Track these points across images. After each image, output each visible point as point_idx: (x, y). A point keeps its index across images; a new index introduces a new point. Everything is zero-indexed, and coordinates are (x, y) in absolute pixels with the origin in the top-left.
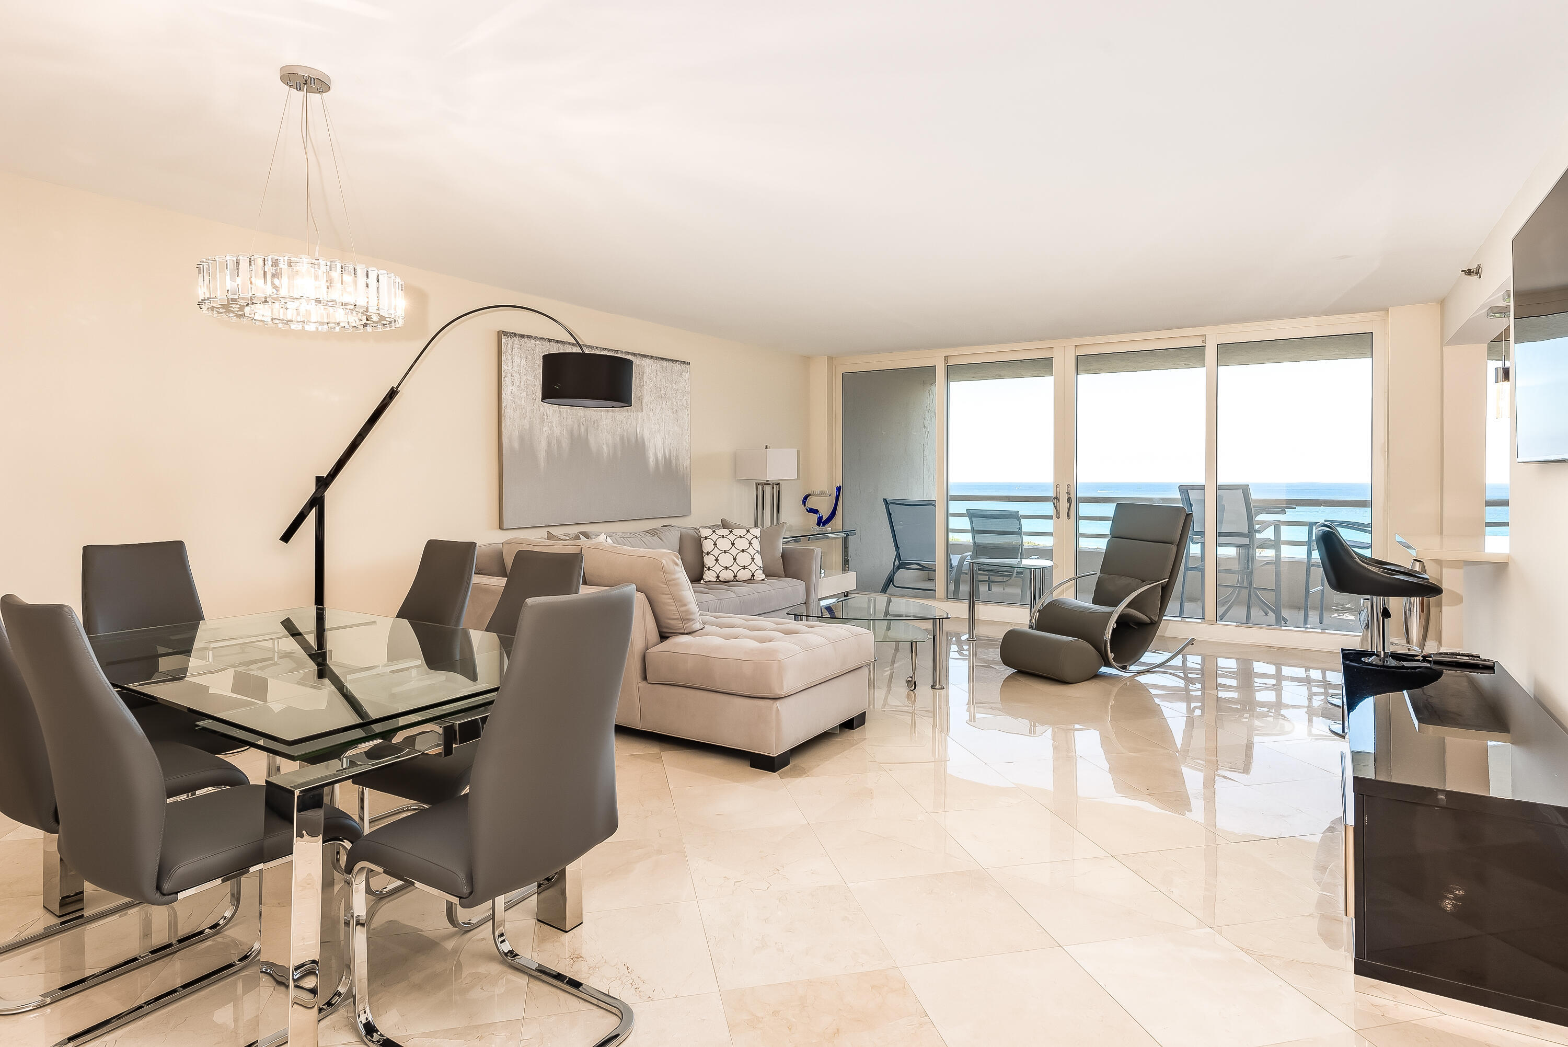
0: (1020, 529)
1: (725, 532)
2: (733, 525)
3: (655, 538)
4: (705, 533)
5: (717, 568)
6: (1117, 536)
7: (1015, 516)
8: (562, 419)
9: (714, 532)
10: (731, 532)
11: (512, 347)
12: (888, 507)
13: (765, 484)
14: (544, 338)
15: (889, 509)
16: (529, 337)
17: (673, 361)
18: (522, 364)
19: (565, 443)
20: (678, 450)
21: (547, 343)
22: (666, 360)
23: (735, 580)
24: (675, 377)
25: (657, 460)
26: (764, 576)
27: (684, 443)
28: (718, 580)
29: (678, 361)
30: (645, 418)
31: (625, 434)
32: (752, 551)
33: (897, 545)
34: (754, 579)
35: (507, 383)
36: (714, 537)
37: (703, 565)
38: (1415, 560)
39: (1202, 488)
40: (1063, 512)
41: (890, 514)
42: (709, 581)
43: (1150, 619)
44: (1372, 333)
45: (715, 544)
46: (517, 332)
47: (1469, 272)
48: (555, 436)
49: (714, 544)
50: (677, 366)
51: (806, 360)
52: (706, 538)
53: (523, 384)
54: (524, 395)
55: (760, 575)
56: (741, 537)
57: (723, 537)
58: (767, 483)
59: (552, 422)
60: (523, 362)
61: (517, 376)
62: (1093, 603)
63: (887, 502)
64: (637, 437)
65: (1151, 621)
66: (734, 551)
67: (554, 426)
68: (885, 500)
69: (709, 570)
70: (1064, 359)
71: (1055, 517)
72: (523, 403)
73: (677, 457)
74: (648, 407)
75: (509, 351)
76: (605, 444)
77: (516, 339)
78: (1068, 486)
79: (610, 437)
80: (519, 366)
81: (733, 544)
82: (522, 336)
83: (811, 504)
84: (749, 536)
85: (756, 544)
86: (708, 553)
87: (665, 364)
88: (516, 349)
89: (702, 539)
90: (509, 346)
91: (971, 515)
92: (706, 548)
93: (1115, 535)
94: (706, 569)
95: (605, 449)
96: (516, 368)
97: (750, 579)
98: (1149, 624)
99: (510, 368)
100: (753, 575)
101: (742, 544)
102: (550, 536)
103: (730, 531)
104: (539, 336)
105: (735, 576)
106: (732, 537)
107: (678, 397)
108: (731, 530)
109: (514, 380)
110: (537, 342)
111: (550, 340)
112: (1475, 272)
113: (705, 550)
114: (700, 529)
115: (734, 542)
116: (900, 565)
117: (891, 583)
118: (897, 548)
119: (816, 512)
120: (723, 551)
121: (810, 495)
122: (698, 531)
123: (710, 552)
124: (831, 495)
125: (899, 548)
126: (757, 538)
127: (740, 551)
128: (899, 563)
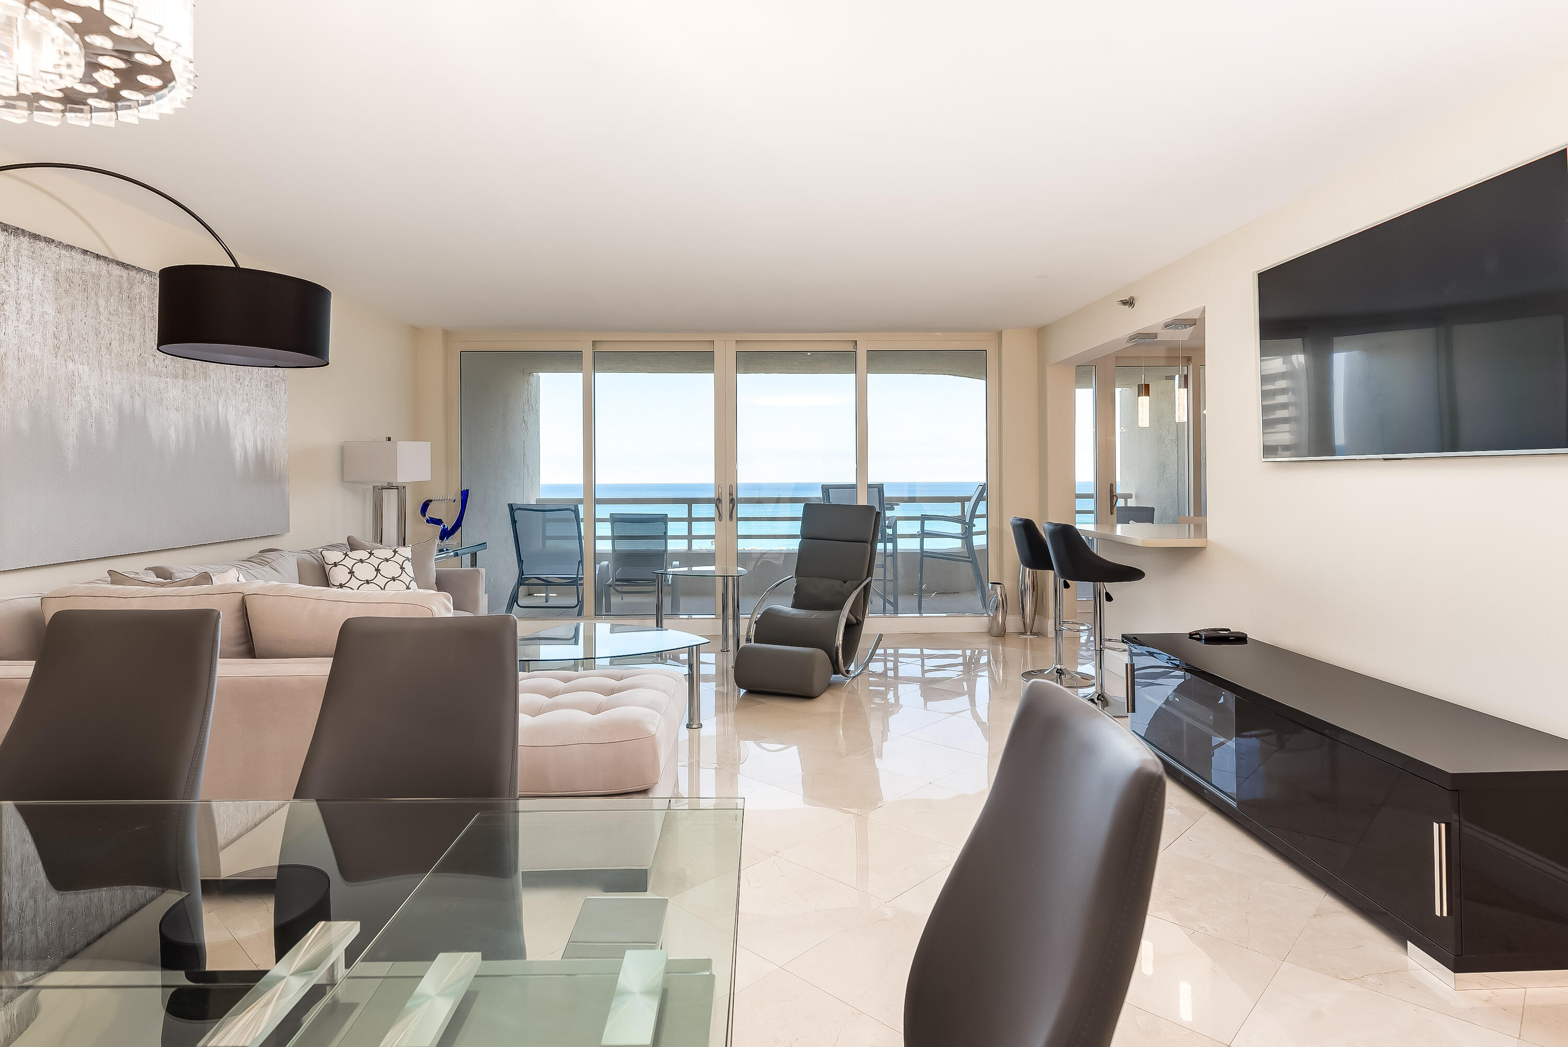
0: (665, 533)
1: (362, 554)
2: (367, 542)
3: (267, 568)
4: (333, 556)
6: (810, 537)
7: (663, 519)
8: (104, 383)
9: (345, 555)
10: (371, 554)
11: (18, 251)
12: (514, 514)
14: (74, 247)
15: (514, 516)
16: (49, 241)
18: (35, 286)
19: (110, 425)
20: (272, 439)
21: (79, 257)
25: (246, 453)
27: (281, 430)
30: (230, 391)
31: (202, 413)
32: (407, 579)
33: (521, 558)
35: (7, 313)
36: (348, 563)
39: (853, 487)
40: (726, 514)
41: (514, 522)
43: (857, 619)
44: (986, 350)
45: (351, 573)
46: (27, 229)
47: (1124, 303)
48: (93, 409)
49: (349, 573)
51: (416, 332)
52: (335, 565)
53: (36, 319)
54: (38, 337)
56: (387, 560)
57: (362, 561)
58: (393, 486)
59: (87, 388)
60: (37, 281)
61: (25, 306)
62: (793, 606)
63: (512, 508)
64: (218, 421)
65: (857, 622)
66: (381, 581)
67: (91, 394)
68: (511, 506)
70: (725, 354)
71: (717, 519)
72: (37, 352)
73: (272, 450)
74: (234, 375)
75: (13, 260)
76: (173, 428)
77: (25, 241)
78: (731, 486)
79: (180, 416)
80: (29, 286)
81: (378, 570)
82: (35, 237)
83: (431, 513)
84: (399, 559)
85: (408, 566)
86: (341, 586)
88: (25, 259)
89: (327, 567)
90: (11, 250)
91: (615, 520)
92: (336, 578)
93: (806, 536)
95: (172, 433)
96: (24, 291)
98: (855, 624)
99: (13, 289)
101: (390, 569)
102: (116, 577)
103: (369, 553)
104: (66, 242)
106: (374, 561)
108: (369, 551)
109: (20, 310)
110: (63, 252)
111: (85, 252)
112: (1130, 303)
113: (336, 580)
114: (322, 549)
115: (378, 567)
116: (522, 581)
117: (514, 603)
118: (520, 561)
119: (438, 522)
120: (364, 581)
121: (431, 501)
122: (321, 553)
123: (345, 584)
124: (454, 501)
125: (523, 561)
126: (408, 559)
127: (389, 580)
128: (521, 578)
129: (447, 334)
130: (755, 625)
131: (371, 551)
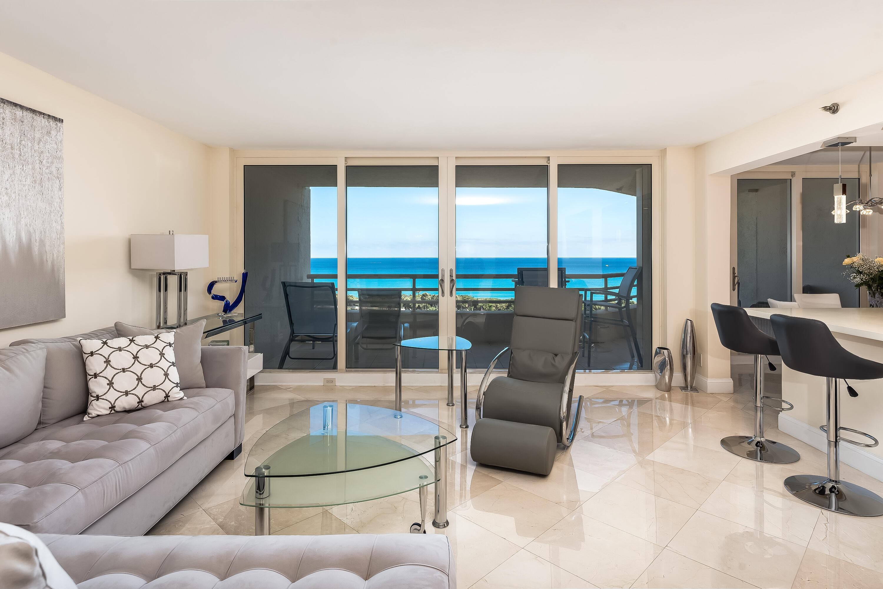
1: (123, 342)
2: (134, 329)
4: (90, 345)
5: (112, 396)
9: (105, 343)
10: (132, 341)
12: (286, 289)
13: (170, 273)
15: (286, 291)
17: (33, 111)
20: (43, 233)
22: (22, 107)
23: (141, 407)
24: (38, 135)
26: (181, 394)
28: (113, 412)
29: (44, 114)
32: (164, 364)
33: (292, 321)
34: (168, 401)
36: (106, 351)
37: (87, 392)
38: (687, 319)
40: (447, 291)
41: (286, 296)
42: (98, 416)
44: (652, 165)
45: (107, 361)
47: (829, 109)
50: (40, 121)
52: (92, 354)
55: (177, 394)
56: (147, 347)
57: (120, 349)
58: (172, 273)
66: (137, 368)
68: (284, 284)
69: (98, 400)
73: (42, 243)
78: (451, 270)
81: (136, 358)
83: (216, 290)
84: (160, 345)
85: (170, 354)
86: (96, 376)
87: (19, 113)
89: (85, 356)
92: (91, 368)
94: (93, 399)
97: (163, 402)
100: (167, 396)
101: (150, 356)
103: (130, 340)
105: (141, 401)
106: (134, 348)
107: (44, 162)
108: (131, 338)
112: (833, 109)
113: (91, 370)
114: (82, 338)
115: (137, 354)
116: (292, 338)
117: (286, 355)
118: (291, 323)
119: (222, 298)
120: (120, 369)
121: (216, 282)
122: (80, 342)
123: (100, 373)
124: (236, 282)
125: (293, 324)
126: (170, 345)
127: (146, 367)
128: (293, 336)
129: (233, 151)
130: (484, 396)
131: (133, 338)
